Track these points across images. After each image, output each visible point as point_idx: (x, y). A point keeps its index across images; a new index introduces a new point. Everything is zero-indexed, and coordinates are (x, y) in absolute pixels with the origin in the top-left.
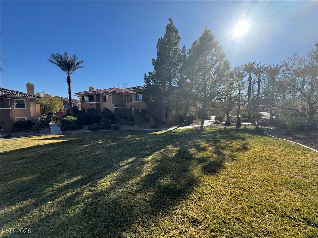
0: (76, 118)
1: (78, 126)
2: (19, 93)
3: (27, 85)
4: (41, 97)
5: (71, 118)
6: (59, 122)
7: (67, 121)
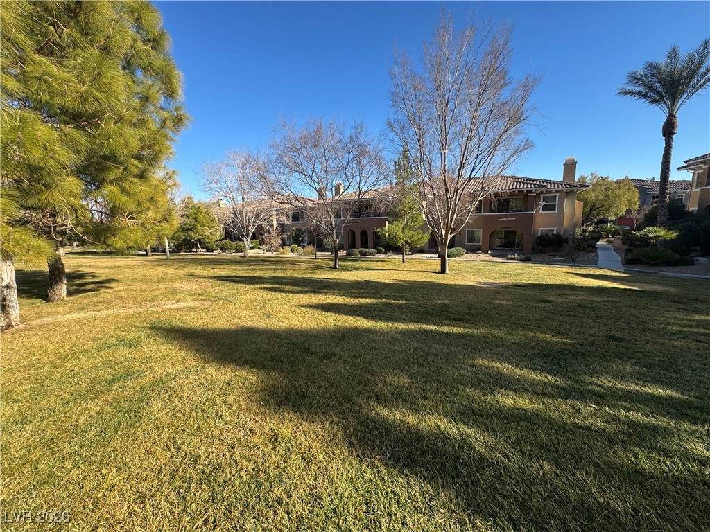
0: (673, 235)
1: (677, 256)
2: (550, 182)
3: (565, 165)
4: (587, 186)
5: (658, 232)
6: (620, 242)
7: (645, 241)
